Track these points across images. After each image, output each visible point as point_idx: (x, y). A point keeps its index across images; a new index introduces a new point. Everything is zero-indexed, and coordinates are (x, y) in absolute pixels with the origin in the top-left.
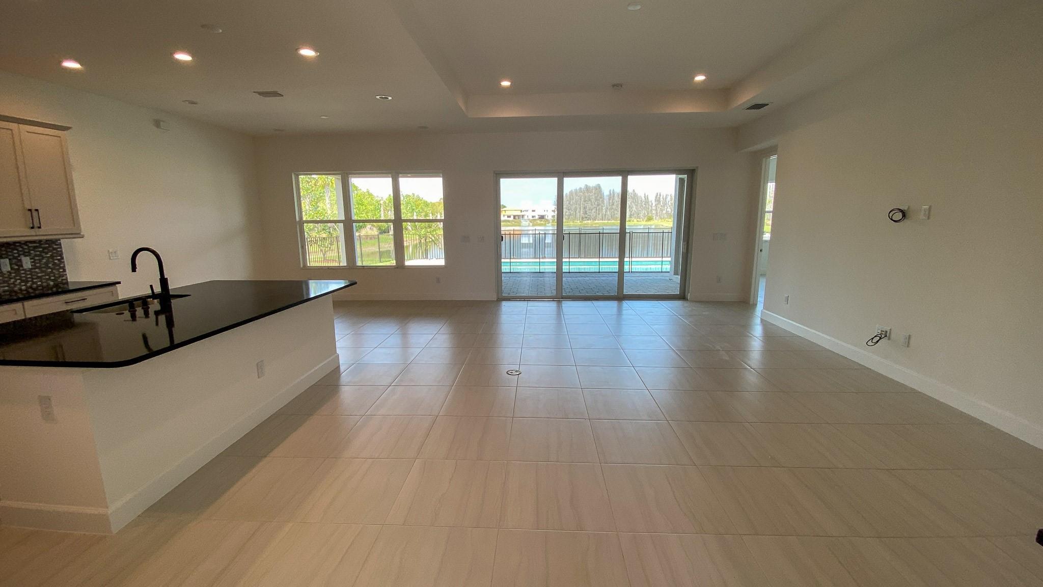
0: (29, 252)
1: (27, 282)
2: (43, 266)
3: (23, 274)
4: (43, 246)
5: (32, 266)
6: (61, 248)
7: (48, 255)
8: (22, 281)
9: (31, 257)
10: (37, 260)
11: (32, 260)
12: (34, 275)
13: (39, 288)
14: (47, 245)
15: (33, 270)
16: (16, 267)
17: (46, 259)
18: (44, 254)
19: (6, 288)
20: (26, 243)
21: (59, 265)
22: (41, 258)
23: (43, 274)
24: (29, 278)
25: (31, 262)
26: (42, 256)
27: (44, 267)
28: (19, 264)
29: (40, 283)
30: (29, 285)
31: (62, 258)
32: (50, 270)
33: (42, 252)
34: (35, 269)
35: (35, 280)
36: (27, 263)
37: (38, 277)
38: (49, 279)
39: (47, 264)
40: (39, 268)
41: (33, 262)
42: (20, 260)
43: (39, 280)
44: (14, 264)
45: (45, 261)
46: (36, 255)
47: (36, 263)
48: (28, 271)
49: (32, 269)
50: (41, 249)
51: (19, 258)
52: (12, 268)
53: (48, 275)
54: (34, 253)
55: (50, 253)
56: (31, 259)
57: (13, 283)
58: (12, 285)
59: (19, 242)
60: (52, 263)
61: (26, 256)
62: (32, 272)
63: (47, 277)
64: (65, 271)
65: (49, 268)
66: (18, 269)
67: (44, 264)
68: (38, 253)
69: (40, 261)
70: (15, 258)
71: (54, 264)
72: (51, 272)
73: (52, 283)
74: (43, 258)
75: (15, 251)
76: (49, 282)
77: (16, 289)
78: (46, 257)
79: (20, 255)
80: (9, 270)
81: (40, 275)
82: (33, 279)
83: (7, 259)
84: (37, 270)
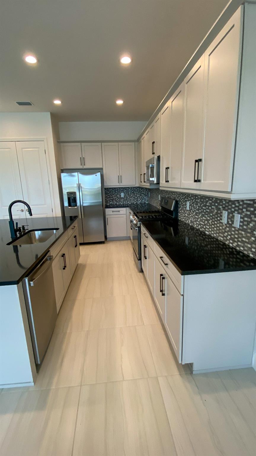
2: (249, 231)
5: (240, 225)
9: (242, 216)
11: (242, 220)
12: (240, 238)
13: (240, 254)
15: (240, 232)
17: (254, 223)
18: (253, 216)
19: (222, 239)
22: (249, 220)
23: (247, 241)
24: (236, 238)
25: (241, 222)
26: (251, 218)
27: (249, 233)
29: (242, 249)
32: (254, 239)
33: (252, 213)
34: (242, 230)
35: (239, 243)
38: (250, 249)
39: (253, 230)
40: (245, 231)
42: (233, 216)
43: (242, 245)
45: (252, 225)
46: (246, 216)
47: (243, 225)
48: (237, 231)
49: (239, 229)
50: (252, 209)
51: (234, 214)
52: (228, 222)
53: (251, 243)
56: (241, 218)
57: (226, 237)
61: (239, 213)
63: (249, 246)
66: (231, 225)
67: (250, 229)
68: (249, 213)
70: (232, 213)
74: (252, 221)
75: (233, 206)
76: (249, 252)
78: (254, 221)
79: (235, 210)
80: (226, 223)
81: (244, 239)
82: (238, 241)
83: (227, 212)
84: (243, 233)
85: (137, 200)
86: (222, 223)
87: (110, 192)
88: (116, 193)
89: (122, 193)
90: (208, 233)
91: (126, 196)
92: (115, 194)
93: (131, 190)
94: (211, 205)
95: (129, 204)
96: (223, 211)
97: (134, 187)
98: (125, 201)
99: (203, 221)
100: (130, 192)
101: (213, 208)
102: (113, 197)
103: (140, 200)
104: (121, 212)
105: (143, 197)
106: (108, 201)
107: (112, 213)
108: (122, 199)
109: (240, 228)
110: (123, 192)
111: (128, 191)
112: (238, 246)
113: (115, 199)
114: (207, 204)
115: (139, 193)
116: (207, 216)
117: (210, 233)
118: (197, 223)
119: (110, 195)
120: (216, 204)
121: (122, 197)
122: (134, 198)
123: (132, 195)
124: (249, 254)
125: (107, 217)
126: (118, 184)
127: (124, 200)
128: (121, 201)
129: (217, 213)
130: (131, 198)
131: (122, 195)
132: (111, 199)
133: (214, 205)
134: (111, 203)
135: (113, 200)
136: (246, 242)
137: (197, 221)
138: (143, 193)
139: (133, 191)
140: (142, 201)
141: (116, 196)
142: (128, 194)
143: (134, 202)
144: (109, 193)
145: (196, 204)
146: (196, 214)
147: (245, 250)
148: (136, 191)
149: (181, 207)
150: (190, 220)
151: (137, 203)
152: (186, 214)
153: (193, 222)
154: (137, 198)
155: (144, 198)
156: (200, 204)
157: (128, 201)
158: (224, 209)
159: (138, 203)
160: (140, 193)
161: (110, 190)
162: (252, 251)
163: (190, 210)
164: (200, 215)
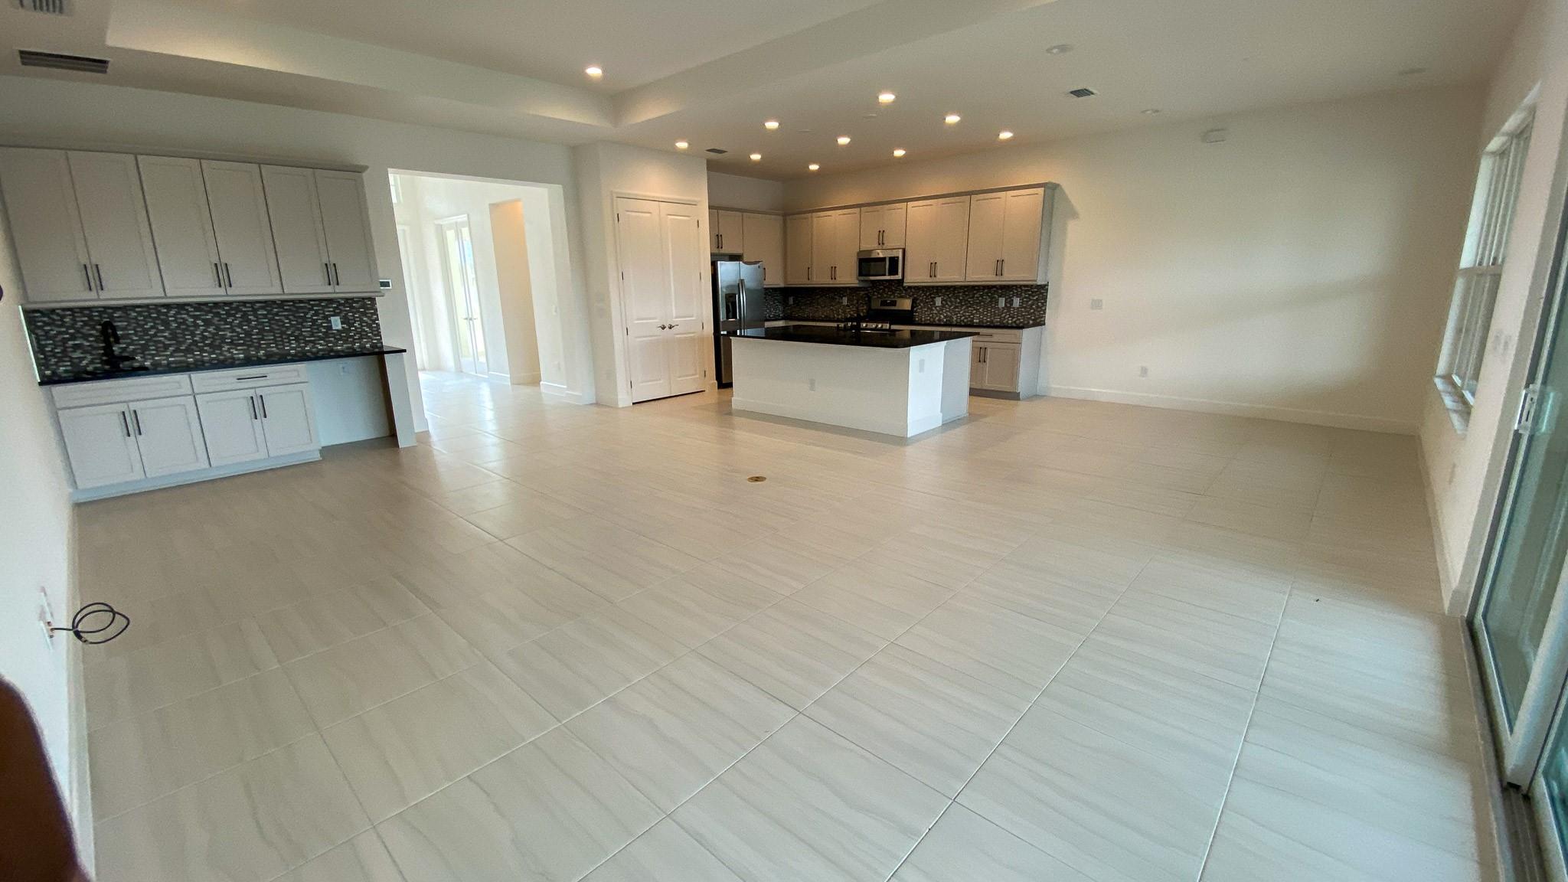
0: (1020, 294)
1: (1013, 318)
2: (1028, 307)
3: (1012, 310)
4: (1033, 290)
5: (1019, 305)
6: (1047, 293)
7: (1034, 298)
8: (1010, 317)
9: (1022, 297)
10: (1026, 299)
11: (1022, 299)
15: (1020, 310)
16: (1009, 305)
17: (1032, 301)
20: (1021, 286)
21: (1041, 308)
22: (1029, 298)
23: (1027, 314)
25: (1020, 301)
28: (1011, 301)
30: (1014, 320)
31: (1046, 302)
32: (1033, 311)
34: (1022, 308)
35: (1019, 318)
36: (1017, 302)
37: (1022, 315)
38: (1030, 318)
39: (1031, 306)
40: (1025, 308)
44: (1008, 303)
48: (1016, 310)
49: (1019, 308)
51: (1012, 298)
52: (1006, 306)
58: (1003, 319)
59: (1016, 286)
60: (1037, 304)
61: (1018, 296)
62: (1018, 311)
64: (1045, 313)
65: (1033, 309)
67: (1029, 305)
68: (1028, 294)
69: (1027, 302)
70: (1010, 298)
71: (1038, 307)
72: (1033, 313)
73: (1031, 322)
75: (1011, 293)
77: (1005, 321)
79: (1014, 296)
81: (1024, 314)
83: (1004, 296)
86: (998, 308)
94: (982, 296)
96: (999, 296)
99: (970, 311)
101: (985, 298)
114: (976, 296)
116: (975, 306)
120: (990, 294)
129: (991, 299)
133: (987, 296)
137: (958, 314)
145: (956, 298)
146: (956, 307)
149: (920, 305)
153: (951, 316)
156: (964, 297)
163: (943, 306)
164: (964, 307)
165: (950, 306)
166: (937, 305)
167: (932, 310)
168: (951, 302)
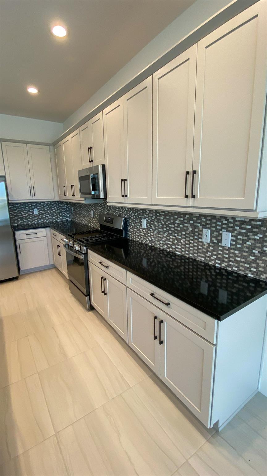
0: (233, 227)
2: (245, 249)
3: (221, 251)
4: (253, 223)
5: (231, 244)
7: (256, 237)
8: (218, 258)
9: (233, 234)
10: (240, 239)
11: (234, 239)
12: (232, 257)
13: (234, 274)
14: (260, 223)
15: (232, 251)
16: (216, 241)
17: (253, 242)
18: (250, 234)
19: (203, 259)
22: (245, 238)
23: (244, 260)
24: (226, 258)
25: (232, 240)
26: (248, 236)
27: (246, 252)
28: (218, 238)
29: (236, 269)
32: (253, 258)
33: (249, 231)
34: (234, 249)
35: (231, 263)
36: (227, 239)
37: (236, 261)
38: (248, 269)
39: (251, 248)
41: (234, 241)
42: (221, 235)
43: (236, 265)
44: (214, 237)
45: (250, 244)
46: (240, 234)
47: (237, 243)
48: (227, 250)
49: (230, 248)
50: (249, 227)
51: (221, 232)
52: (212, 241)
53: (250, 263)
54: (240, 230)
55: (261, 236)
56: (232, 236)
57: (210, 257)
58: (209, 259)
60: (260, 250)
61: (228, 231)
62: (230, 252)
63: (248, 266)
66: (217, 244)
67: (247, 248)
68: (244, 231)
69: (244, 242)
70: (217, 231)
72: (254, 261)
74: (249, 239)
75: (219, 223)
76: (247, 272)
77: (211, 263)
78: (253, 239)
79: (222, 228)
80: (209, 242)
81: (237, 259)
82: (230, 261)
83: (210, 230)
84: (237, 252)
85: (57, 218)
86: (202, 242)
87: (18, 208)
88: (27, 209)
89: (34, 209)
90: (180, 253)
91: (40, 212)
92: (24, 210)
93: (47, 205)
94: (183, 223)
95: (46, 223)
96: (203, 229)
97: (51, 202)
98: (40, 219)
99: (171, 240)
100: (46, 207)
101: (187, 227)
102: (22, 214)
103: (60, 217)
104: (39, 235)
105: (64, 213)
106: (15, 220)
107: (25, 237)
108: (36, 217)
109: (232, 247)
110: (37, 208)
111: (44, 206)
112: (229, 266)
113: (26, 217)
114: (176, 222)
115: (58, 209)
116: (176, 235)
117: (183, 253)
118: (160, 243)
119: (18, 212)
120: (191, 222)
121: (35, 214)
122: (52, 214)
123: (50, 211)
124: (248, 274)
125: (18, 242)
126: (30, 198)
127: (38, 218)
128: (35, 219)
129: (193, 232)
130: (48, 216)
131: (36, 212)
132: (19, 218)
133: (188, 223)
134: (20, 222)
135: (22, 219)
136: (241, 262)
137: (161, 240)
138: (64, 209)
139: (50, 207)
140: (63, 218)
141: (27, 213)
142: (44, 210)
143: (53, 220)
144: (16, 210)
145: (158, 222)
146: (159, 233)
147: (241, 270)
148: (54, 206)
149: (131, 225)
150: (149, 240)
151: (56, 222)
152: (141, 233)
153: (155, 242)
154: (57, 215)
155: (65, 215)
156: (165, 223)
157: (44, 220)
158: (204, 227)
159: (58, 221)
160: (60, 208)
161: (17, 205)
162: (250, 271)
163: (148, 229)
164: (166, 234)
165: (154, 231)
166: (143, 227)
167: (140, 232)
168: (155, 226)
